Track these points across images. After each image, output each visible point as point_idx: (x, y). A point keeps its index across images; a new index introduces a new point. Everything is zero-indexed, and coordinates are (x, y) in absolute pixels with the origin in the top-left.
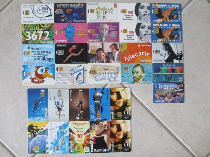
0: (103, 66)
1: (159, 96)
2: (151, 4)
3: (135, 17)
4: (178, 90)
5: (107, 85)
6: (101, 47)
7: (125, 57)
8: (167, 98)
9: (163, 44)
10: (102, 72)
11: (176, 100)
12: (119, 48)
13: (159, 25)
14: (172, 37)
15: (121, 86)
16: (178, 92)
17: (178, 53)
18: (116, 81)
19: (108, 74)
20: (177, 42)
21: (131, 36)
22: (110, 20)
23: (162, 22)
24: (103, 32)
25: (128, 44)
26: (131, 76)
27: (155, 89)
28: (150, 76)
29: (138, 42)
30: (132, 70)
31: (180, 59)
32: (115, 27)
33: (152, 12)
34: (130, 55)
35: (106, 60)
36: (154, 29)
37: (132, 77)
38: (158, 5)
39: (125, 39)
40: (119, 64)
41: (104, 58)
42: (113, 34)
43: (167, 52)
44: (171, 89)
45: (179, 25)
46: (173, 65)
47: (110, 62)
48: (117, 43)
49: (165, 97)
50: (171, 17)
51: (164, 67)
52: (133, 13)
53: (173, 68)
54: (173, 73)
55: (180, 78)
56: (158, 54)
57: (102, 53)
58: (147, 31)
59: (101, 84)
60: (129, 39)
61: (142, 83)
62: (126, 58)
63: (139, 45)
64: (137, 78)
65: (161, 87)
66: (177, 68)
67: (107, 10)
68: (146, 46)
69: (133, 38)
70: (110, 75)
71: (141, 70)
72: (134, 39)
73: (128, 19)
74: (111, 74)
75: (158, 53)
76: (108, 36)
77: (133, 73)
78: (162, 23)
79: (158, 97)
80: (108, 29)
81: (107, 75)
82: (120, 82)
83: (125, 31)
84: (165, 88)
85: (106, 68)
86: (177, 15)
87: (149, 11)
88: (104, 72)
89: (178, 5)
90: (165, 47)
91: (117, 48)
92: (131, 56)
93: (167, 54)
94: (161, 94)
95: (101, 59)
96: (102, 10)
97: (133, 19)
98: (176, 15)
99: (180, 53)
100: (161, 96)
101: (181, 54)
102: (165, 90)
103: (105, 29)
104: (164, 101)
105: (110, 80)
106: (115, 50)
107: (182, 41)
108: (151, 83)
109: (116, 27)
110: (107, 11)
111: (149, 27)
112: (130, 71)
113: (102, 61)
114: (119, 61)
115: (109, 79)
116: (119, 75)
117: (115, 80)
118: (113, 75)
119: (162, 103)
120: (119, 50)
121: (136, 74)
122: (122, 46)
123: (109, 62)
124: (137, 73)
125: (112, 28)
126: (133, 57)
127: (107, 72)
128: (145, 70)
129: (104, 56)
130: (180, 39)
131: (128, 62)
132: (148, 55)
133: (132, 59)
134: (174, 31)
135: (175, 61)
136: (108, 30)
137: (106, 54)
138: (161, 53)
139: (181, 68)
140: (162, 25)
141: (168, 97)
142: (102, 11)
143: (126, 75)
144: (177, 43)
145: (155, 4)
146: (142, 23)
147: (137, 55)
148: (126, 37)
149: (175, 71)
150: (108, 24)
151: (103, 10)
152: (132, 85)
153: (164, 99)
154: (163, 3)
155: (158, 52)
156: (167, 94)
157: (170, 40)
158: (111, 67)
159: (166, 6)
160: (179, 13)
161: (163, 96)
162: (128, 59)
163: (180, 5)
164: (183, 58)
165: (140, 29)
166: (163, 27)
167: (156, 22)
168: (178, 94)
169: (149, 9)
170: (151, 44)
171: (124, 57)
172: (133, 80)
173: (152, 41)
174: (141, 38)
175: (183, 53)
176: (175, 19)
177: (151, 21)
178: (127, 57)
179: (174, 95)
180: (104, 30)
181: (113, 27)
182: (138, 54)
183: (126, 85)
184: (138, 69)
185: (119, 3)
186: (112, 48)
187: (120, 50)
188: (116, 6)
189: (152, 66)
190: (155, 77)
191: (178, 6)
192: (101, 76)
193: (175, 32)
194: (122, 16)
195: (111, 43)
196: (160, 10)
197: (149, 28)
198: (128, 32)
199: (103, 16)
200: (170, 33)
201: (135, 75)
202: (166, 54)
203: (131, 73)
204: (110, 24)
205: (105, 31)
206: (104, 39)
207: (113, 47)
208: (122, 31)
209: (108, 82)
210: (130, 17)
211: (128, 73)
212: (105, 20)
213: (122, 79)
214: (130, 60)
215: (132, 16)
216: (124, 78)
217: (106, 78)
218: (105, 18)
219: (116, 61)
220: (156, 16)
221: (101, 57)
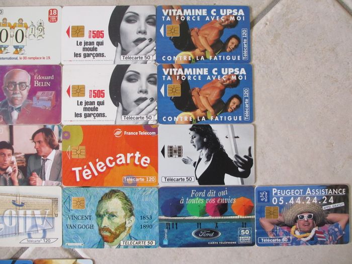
0: (11, 195)
1: (273, 224)
2: (159, 9)
3: (108, 47)
4: (332, 206)
7: (77, 169)
8: (297, 229)
9: (191, 129)
10: (7, 212)
11: (326, 234)
12: (60, 141)
13: (181, 70)
15: (66, 255)
16: (329, 211)
17: (237, 156)
18: (48, 241)
19: (25, 218)
20: (238, 122)
21: (96, 106)
22: (34, 58)
23: (190, 62)
24: (14, 94)
25: (85, 128)
26: (92, 227)
27: (261, 204)
28: (151, 226)
29: (117, 124)
30: (94, 209)
31: (245, 175)
32: (48, 78)
33: (162, 31)
34: (91, 164)
35: (20, 176)
36: (167, 82)
37: (96, 228)
38: (180, 12)
39: (77, 115)
40: (56, 191)
41: (14, 171)
42: (43, 100)
43: (204, 152)
44: (308, 202)
45: (243, 69)
46: (223, 193)
47: (32, 182)
48: (53, 127)
49: (290, 227)
50: (219, 46)
51: (194, 197)
52: (102, 37)
53: (223, 201)
54: (222, 218)
56: (176, 159)
57: (9, 155)
58: (144, 88)
59: (8, 249)
60: (89, 115)
61: (126, 247)
62: (79, 171)
63: (118, 133)
64: (110, 232)
65: (278, 198)
66: (234, 202)
67: (27, 28)
68: (141, 133)
69: (101, 109)
70: (29, 222)
71: (124, 209)
72: (103, 115)
73: (89, 55)
74: (34, 218)
75: (176, 156)
76: (28, 106)
77: (99, 216)
78: (190, 64)
79: (269, 227)
80: (28, 84)
81: (21, 221)
82: (59, 244)
83: (78, 91)
84: (292, 201)
85: (20, 200)
86: (239, 40)
87: (151, 30)
88: (14, 212)
89: (241, 11)
90: (198, 137)
91: (54, 141)
92: (95, 164)
93: (204, 159)
94: (280, 218)
95: (6, 173)
96: (12, 27)
97: (102, 55)
98: (234, 40)
99: (245, 157)
100: (281, 224)
101: (249, 157)
102: (292, 205)
103: (21, 84)
104: (289, 239)
105: (30, 237)
106: (45, 149)
107: (251, 120)
108: (155, 247)
109: (52, 77)
110: (28, 32)
111: (151, 76)
112: (90, 210)
113: (8, 179)
114: (57, 179)
115: (29, 235)
116: (58, 221)
117: (44, 237)
118: (39, 222)
119: (283, 245)
120: (57, 148)
121: (109, 218)
122: (66, 135)
123: (29, 184)
124: (112, 215)
125: (40, 81)
126: (100, 167)
127: (21, 212)
128: (136, 207)
129: (15, 163)
130: (247, 113)
131: (85, 184)
132: (145, 163)
133: (96, 174)
134: (227, 90)
135: (230, 180)
136: (28, 88)
137: (19, 161)
138: (184, 156)
140: (190, 69)
141: (301, 226)
142: (12, 33)
143: (79, 223)
144: (235, 125)
145: (171, 7)
146: (128, 66)
147: (111, 164)
148: (80, 109)
149: (229, 210)
150: (29, 69)
151: (16, 29)
152: (95, 252)
153: (288, 234)
154: (195, 4)
155: (175, 151)
156: (297, 218)
157: (215, 115)
158: (34, 197)
159: (204, 12)
160: (244, 33)
161: (285, 225)
162: (84, 175)
163: (247, 10)
164: (252, 169)
165: (125, 84)
166: (192, 76)
167: (173, 61)
168: (331, 216)
169: (153, 24)
170: (156, 130)
171: (73, 169)
172: (97, 238)
173: (160, 120)
174: (125, 112)
175: (253, 157)
176: (232, 53)
177: (158, 60)
178: (83, 169)
180: (15, 86)
181: (43, 78)
182: (115, 159)
183: (80, 252)
184: (115, 204)
185: (62, 7)
186: (39, 142)
187: (61, 148)
188: (53, 17)
189: (157, 196)
190: (166, 231)
191: (241, 12)
192: (5, 226)
193: (230, 92)
194: (71, 45)
195: (36, 128)
196: (185, 26)
197: (149, 82)
198: (87, 93)
199: (16, 47)
200: (214, 95)
201: (106, 222)
202: (200, 159)
203: (94, 216)
204: (36, 71)
205: (18, 92)
206: (15, 114)
207: (41, 137)
208: (68, 91)
209: (26, 241)
210: (96, 49)
211: (84, 218)
212: (21, 58)
213: (66, 235)
214: (90, 176)
215: (99, 44)
216: (71, 230)
217: (18, 231)
218: (22, 52)
219: (50, 179)
220: (174, 44)
221: (4, 167)
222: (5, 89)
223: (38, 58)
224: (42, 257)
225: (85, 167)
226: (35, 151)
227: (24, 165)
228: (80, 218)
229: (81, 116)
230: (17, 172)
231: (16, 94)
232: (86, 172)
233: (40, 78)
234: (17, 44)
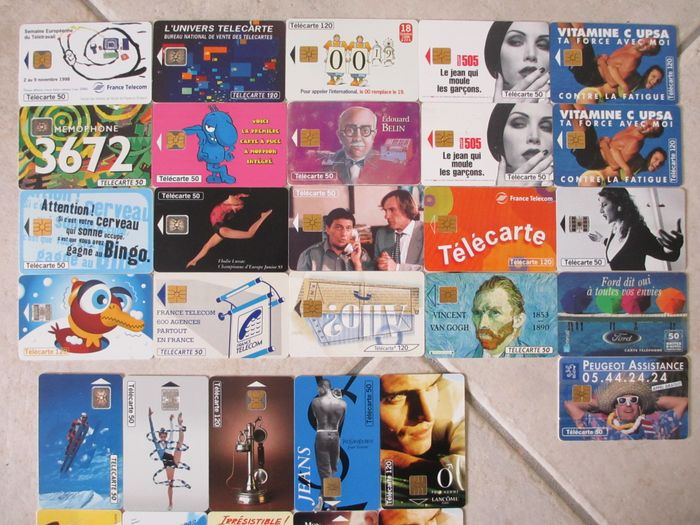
0: (353, 284)
1: (583, 409)
2: (553, 27)
3: (484, 79)
4: (664, 387)
5: (365, 361)
6: (345, 206)
7: (445, 248)
8: (615, 417)
9: (601, 194)
10: (347, 308)
11: (655, 425)
12: (421, 209)
13: (584, 112)
14: (637, 163)
15: (427, 368)
16: (661, 393)
17: (662, 232)
18: (405, 348)
19: (373, 316)
20: (662, 185)
21: (470, 160)
22: (381, 92)
23: (597, 101)
24: (353, 141)
25: (456, 190)
26: (466, 328)
27: (569, 382)
28: (547, 327)
29: (499, 185)
30: (470, 303)
31: (673, 257)
32: (402, 120)
33: (558, 57)
34: (464, 240)
35: (365, 258)
36: (565, 129)
37: (472, 329)
38: (581, 32)
39: (443, 172)
40: (416, 277)
41: (356, 251)
42: (394, 150)
43: (618, 225)
44: (632, 381)
45: (668, 113)
46: (644, 282)
47: (381, 266)
48: (411, 188)
49: (606, 414)
50: (635, 80)
51: (606, 287)
52: (476, 64)
53: (644, 293)
54: (644, 315)
55: (670, 335)
56: (580, 234)
57: (348, 228)
58: (535, 136)
59: (343, 360)
60: (461, 173)
61: (513, 356)
62: (448, 250)
63: (502, 198)
64: (492, 335)
65: (591, 374)
66: (659, 294)
67: (369, 49)
68: (533, 199)
69: (476, 165)
70: (378, 322)
71: (511, 303)
72: (479, 173)
73: (458, 90)
74: (385, 315)
75: (580, 230)
76: (374, 159)
77: (477, 313)
78: (597, 104)
79: (577, 414)
80: (374, 128)
82: (420, 351)
83: (444, 139)
84: (609, 378)
85: (365, 291)
86: (662, 72)
87: (543, 57)
88: (356, 308)
89: (664, 32)
90: (609, 205)
91: (412, 208)
92: (470, 241)
93: (618, 235)
94: (592, 402)
95: (344, 253)
96: (349, 48)
97: (476, 90)
98: (655, 73)
99: (673, 232)
100: (593, 410)
101: (678, 233)
102: (609, 384)
103: (363, 127)
104: (605, 431)
105: (379, 343)
106: (400, 219)
107: (679, 182)
108: (552, 355)
109: (407, 119)
110: (370, 56)
111: (544, 120)
112: (464, 303)
113: (346, 261)
114: (417, 262)
115: (378, 339)
116: (420, 320)
117: (399, 343)
118: (392, 321)
119: (596, 438)
120: (417, 218)
121: (490, 316)
122: (429, 200)
123: (377, 268)
124: (494, 312)
125: (390, 124)
126: (478, 244)
127: (367, 308)
128: (526, 300)
129: (358, 240)
130: (674, 173)
131: (455, 268)
132: (538, 240)
133: (472, 254)
134: (648, 141)
135: (653, 264)
136: (373, 134)
137: (363, 236)
138: (591, 230)
139: (677, 292)
140: (597, 112)
141: (622, 414)
143: (449, 322)
144: (660, 190)
145: (570, 26)
146: (513, 105)
147: (493, 241)
148: (447, 165)
149: (652, 305)
150: (375, 107)
151: (354, 50)
152: (470, 364)
153: (603, 424)
154: (601, 20)
155: (579, 224)
156: (616, 402)
157: (631, 175)
158: (386, 286)
159: (615, 33)
160: (669, 62)
161: (600, 412)
162: (455, 256)
163: (672, 30)
164: (683, 250)
165: (509, 130)
166: (600, 121)
167: (573, 100)
168: (663, 400)
169: (546, 47)
170: (553, 194)
171: (440, 248)
172: (474, 344)
173: (556, 181)
174: (510, 169)
175: (683, 233)
176: (653, 90)
177: (554, 97)
178: (454, 248)
179: (647, 406)
180: (356, 130)
181: (395, 119)
182: (498, 234)
183: (445, 363)
184: (498, 296)
185: (419, 21)
186: (392, 209)
187: (422, 219)
188: (406, 35)
189: (555, 284)
190: (568, 333)
191: (665, 34)
192: (344, 327)
193: (650, 143)
194: (434, 74)
195: (386, 189)
196: (589, 51)
197: (542, 128)
198: (457, 142)
199: (355, 76)
200: (629, 147)
201: (486, 321)
202: (613, 235)
203: (470, 313)
204: (384, 110)
205: (360, 139)
206: (356, 170)
207: (394, 202)
208: (430, 139)
209: (373, 349)
210: (467, 81)
211: (456, 315)
212: (361, 92)
213: (431, 340)
214: (464, 258)
215: (472, 74)
216: (436, 332)
217: (362, 334)
218: (364, 83)
219: (407, 262)
220: (575, 76)
221: (342, 244)
222: (341, 135)
223: (386, 92)
224: (393, 372)
225: (457, 244)
226: (386, 223)
227: (371, 241)
228: (450, 315)
229: (449, 174)
230: (360, 251)
231: (357, 141)
232: (458, 252)
233: (390, 120)
234: (356, 72)
